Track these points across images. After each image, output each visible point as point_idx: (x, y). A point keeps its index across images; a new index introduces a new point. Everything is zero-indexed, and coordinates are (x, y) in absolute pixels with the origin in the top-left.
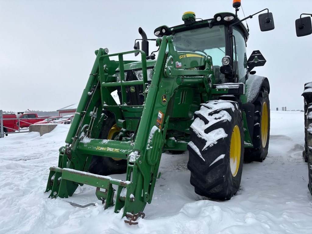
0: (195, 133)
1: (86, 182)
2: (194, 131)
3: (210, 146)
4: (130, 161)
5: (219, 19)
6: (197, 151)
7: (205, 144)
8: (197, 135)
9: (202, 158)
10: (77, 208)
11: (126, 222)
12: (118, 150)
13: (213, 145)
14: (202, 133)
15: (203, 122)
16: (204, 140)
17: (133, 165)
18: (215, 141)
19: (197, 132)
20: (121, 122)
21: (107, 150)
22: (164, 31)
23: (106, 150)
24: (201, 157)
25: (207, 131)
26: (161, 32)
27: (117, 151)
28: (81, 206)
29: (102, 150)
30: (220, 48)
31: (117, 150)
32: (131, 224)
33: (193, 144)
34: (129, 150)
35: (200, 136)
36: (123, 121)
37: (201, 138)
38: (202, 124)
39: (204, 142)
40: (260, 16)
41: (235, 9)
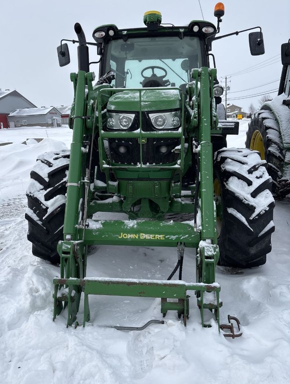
0: (238, 198)
1: (140, 293)
2: (236, 195)
3: (261, 213)
4: (206, 254)
5: (196, 29)
6: (243, 219)
7: (254, 211)
8: (242, 200)
9: (250, 227)
10: (132, 332)
11: (225, 336)
12: (161, 236)
13: (264, 212)
14: (249, 197)
15: (245, 184)
16: (252, 206)
17: (213, 260)
18: (266, 206)
19: (241, 197)
20: (114, 185)
21: (141, 238)
22: (111, 33)
23: (139, 237)
24: (248, 226)
25: (254, 194)
26: (107, 33)
27: (160, 238)
28: (137, 328)
29: (130, 238)
30: (162, 60)
31: (159, 236)
32: (233, 336)
33: (236, 211)
34: (183, 236)
35: (247, 202)
36: (116, 183)
37: (248, 204)
38: (244, 186)
39: (252, 209)
40: (251, 35)
41: (216, 18)
